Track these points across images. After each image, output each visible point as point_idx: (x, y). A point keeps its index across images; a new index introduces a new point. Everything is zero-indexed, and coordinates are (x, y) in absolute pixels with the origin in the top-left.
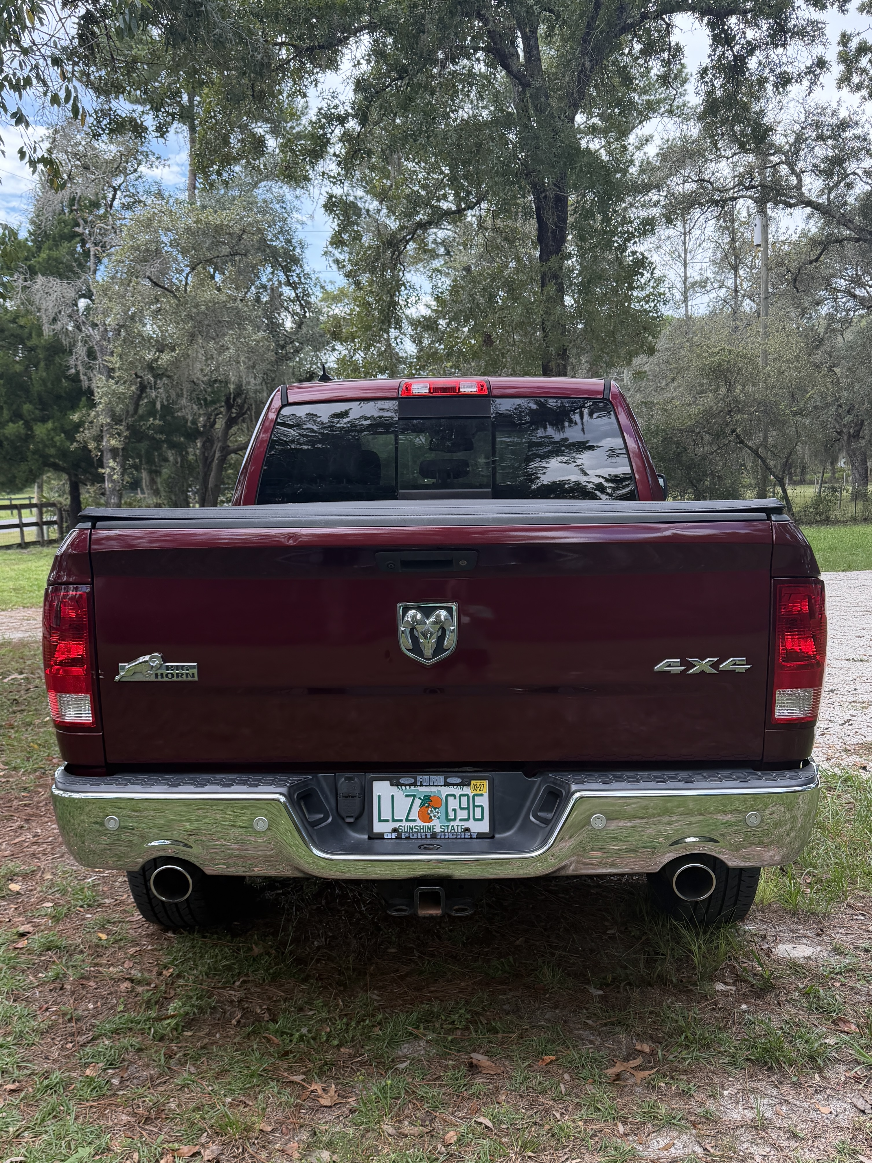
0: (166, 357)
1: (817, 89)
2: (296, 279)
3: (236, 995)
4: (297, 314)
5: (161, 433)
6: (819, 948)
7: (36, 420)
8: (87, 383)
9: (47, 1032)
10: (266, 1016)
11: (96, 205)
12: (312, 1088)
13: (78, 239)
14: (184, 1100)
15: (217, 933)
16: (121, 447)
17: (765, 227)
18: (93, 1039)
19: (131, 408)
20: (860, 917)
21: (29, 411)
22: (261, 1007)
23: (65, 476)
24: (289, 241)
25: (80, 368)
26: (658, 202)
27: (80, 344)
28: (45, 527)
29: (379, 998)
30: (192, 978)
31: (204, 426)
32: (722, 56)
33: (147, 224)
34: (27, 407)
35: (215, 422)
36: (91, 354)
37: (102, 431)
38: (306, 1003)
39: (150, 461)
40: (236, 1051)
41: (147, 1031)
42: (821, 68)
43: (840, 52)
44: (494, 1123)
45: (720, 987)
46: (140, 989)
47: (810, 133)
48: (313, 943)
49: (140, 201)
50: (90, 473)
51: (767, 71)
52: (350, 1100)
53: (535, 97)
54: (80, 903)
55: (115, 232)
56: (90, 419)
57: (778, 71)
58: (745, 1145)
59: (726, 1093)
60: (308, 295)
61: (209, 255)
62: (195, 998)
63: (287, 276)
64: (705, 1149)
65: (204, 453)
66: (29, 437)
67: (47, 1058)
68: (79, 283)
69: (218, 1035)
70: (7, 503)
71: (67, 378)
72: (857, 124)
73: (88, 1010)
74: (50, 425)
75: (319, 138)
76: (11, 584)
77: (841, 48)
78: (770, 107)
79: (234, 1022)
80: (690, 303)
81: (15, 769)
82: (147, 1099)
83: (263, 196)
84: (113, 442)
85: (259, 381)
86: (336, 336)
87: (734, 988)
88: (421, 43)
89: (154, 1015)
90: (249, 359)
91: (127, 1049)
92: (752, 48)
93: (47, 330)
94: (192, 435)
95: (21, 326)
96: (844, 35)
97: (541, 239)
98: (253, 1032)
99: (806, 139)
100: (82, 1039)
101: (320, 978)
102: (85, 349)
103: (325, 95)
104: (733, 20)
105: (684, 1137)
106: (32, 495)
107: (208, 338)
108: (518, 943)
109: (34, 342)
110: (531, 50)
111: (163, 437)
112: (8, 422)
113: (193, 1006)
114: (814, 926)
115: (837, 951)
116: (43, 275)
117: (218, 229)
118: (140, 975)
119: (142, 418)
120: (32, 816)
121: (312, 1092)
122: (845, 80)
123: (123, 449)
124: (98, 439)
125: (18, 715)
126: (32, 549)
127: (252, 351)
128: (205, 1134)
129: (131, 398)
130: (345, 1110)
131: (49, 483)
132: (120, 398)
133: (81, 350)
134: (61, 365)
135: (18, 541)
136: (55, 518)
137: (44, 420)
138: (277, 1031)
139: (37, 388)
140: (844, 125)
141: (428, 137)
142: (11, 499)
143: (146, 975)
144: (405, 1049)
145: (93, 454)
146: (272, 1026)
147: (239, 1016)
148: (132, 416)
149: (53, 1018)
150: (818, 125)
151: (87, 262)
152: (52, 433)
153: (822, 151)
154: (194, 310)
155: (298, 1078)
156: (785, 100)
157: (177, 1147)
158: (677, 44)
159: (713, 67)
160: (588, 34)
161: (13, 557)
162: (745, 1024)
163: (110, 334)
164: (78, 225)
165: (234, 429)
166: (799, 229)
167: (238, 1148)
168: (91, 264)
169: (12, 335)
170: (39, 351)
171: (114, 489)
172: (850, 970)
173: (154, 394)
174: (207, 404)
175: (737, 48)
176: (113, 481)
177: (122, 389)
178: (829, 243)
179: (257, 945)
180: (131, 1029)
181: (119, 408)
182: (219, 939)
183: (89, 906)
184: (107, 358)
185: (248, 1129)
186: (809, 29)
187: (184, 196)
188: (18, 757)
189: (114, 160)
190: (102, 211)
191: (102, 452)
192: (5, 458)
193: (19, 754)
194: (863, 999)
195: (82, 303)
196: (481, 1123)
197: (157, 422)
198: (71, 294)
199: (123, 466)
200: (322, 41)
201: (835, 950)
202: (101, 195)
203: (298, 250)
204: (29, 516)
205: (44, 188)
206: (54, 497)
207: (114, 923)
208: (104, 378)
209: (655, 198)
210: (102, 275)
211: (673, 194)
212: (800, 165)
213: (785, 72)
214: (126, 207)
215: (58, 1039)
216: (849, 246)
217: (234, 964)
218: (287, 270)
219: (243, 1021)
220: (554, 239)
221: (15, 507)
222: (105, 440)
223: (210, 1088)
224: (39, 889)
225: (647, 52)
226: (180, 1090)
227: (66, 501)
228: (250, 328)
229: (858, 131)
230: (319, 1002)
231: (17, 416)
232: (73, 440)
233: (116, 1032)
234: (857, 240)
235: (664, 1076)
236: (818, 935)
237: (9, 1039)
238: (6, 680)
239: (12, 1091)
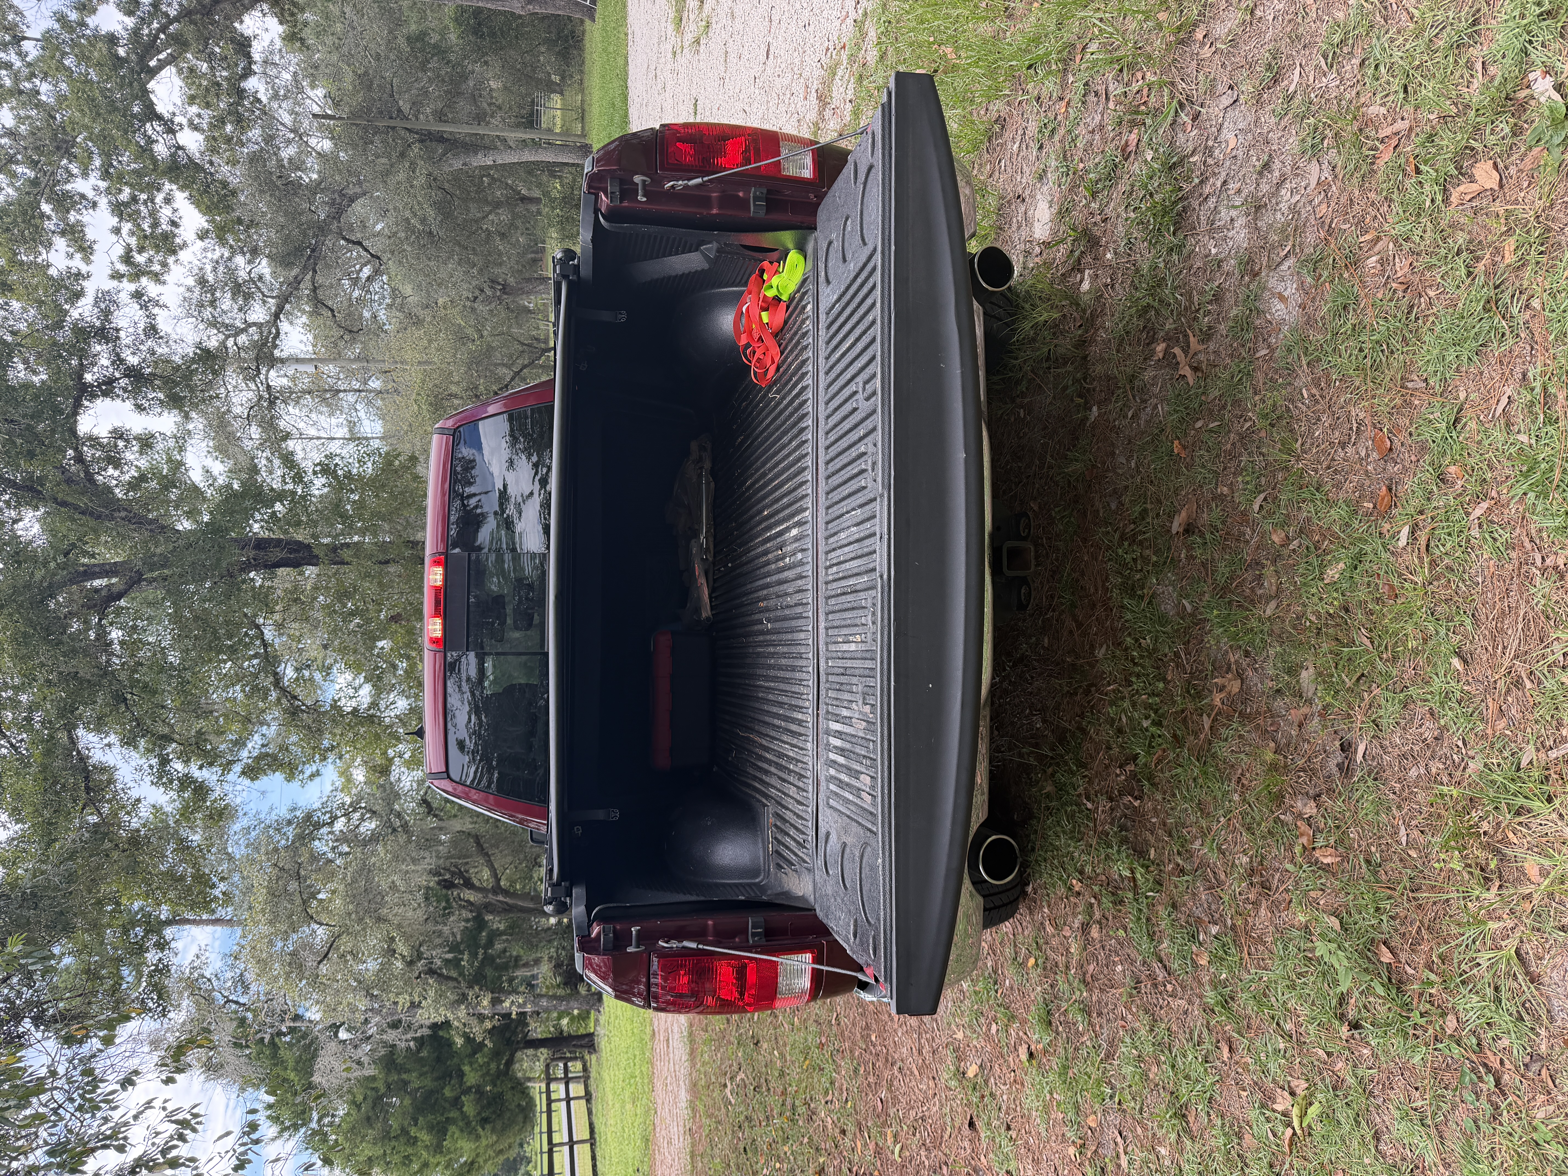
0: (402, 948)
1: (163, 300)
2: (328, 815)
3: (1104, 804)
4: (363, 815)
5: (477, 954)
6: (1039, 197)
7: (461, 1083)
8: (424, 1030)
9: (1153, 1015)
10: (1130, 768)
11: (242, 1021)
12: (1219, 704)
13: (277, 1040)
14: (1238, 847)
15: (1028, 836)
16: (490, 995)
17: (298, 360)
18: (1161, 961)
19: (451, 984)
20: (1003, 164)
21: (452, 1090)
22: (1117, 775)
23: (519, 1054)
24: (289, 823)
25: (409, 1036)
26: (268, 459)
27: (384, 1037)
28: (570, 1075)
29: (1105, 646)
30: (1084, 857)
31: (471, 911)
32: (125, 390)
33: (263, 964)
34: (448, 1092)
35: (468, 901)
36: (395, 1025)
37: (474, 1015)
38: (1112, 726)
39: (505, 967)
40: (1174, 795)
41: (1150, 900)
42: (143, 295)
43: (129, 281)
44: (1260, 492)
45: (1086, 286)
46: (1097, 915)
47: (207, 313)
48: (1038, 729)
49: (241, 975)
50: (516, 1027)
51: (141, 347)
52: (1232, 660)
53: (152, 568)
54: (992, 993)
55: (272, 1000)
56: (461, 1026)
57: (143, 337)
58: (1279, 215)
59: (1214, 251)
60: (343, 804)
61: (298, 901)
62: (1110, 850)
63: (324, 825)
64: (1286, 256)
65: (498, 912)
66: (479, 1090)
67: (1186, 1012)
68: (322, 1038)
69: (1154, 820)
70: (544, 1116)
71: (419, 1050)
72: (201, 269)
73: (1124, 971)
74: (466, 1068)
75: (182, 784)
76: (629, 1106)
77: (125, 280)
78: (180, 351)
79: (1137, 803)
80: (369, 435)
81: (832, 1083)
82: (1238, 890)
83: (243, 848)
84: (485, 1003)
85: (427, 854)
86: (384, 770)
87: (1087, 272)
88: (88, 677)
89: (1130, 895)
90: (404, 860)
91: (1174, 920)
92: (118, 360)
93: (370, 1071)
94: (480, 923)
95: (365, 1099)
96: (113, 277)
97: (296, 564)
98: (1149, 780)
99: (213, 317)
100: (1161, 975)
101: (1082, 716)
102: (389, 1031)
103: (138, 778)
104: (88, 377)
105: (1272, 283)
106: (537, 1088)
107: (382, 904)
108: (1036, 508)
109: (381, 1086)
110: (107, 571)
111: (481, 951)
112: (462, 1112)
113: (1119, 852)
114: (1013, 207)
115: (1041, 177)
116: (312, 1076)
117: (272, 893)
118: (1080, 917)
119: (461, 974)
120: (887, 1060)
121: (1223, 703)
122: (157, 278)
123: (492, 992)
124: (481, 1018)
125: (771, 1085)
126: (592, 1088)
127: (396, 858)
128: (1282, 817)
129: (440, 984)
130: (1244, 663)
131: (525, 1071)
132: (441, 995)
133: (391, 1036)
134: (405, 1057)
135: (583, 1102)
136: (561, 1065)
137: (461, 1075)
138: (1148, 753)
139: (428, 1082)
140: (202, 281)
141: (185, 669)
142: (541, 1112)
143: (1080, 909)
144: (1168, 608)
145: (497, 1024)
146: (1141, 760)
147: (1130, 798)
148: (459, 983)
149: (1134, 1010)
150: (201, 305)
151: (300, 1031)
152: (476, 1066)
153: (226, 302)
154: (353, 916)
155: (1207, 722)
156: (174, 336)
157: (1300, 847)
158: (111, 432)
159: (135, 399)
160: (91, 514)
161: (600, 1107)
162: (1130, 249)
163: (376, 1006)
164: (262, 1039)
165: (476, 883)
166: (302, 330)
167: (1299, 777)
168: (303, 1026)
169: (373, 1108)
170: (390, 1080)
171: (533, 1002)
172: (1065, 156)
173: (439, 962)
174: (449, 906)
175: (117, 375)
176: (525, 1003)
177: (431, 993)
178: (316, 298)
179: (1043, 788)
180: (1148, 919)
181: (451, 996)
182: (1036, 832)
183: (995, 983)
184: (400, 1008)
185: (1273, 767)
186: (103, 306)
187: (239, 931)
188: (819, 1081)
189: (197, 1003)
190: (249, 1015)
191: (495, 1014)
192: (499, 1116)
193: (816, 1080)
194: (1097, 137)
195: (343, 1035)
196: (1261, 506)
197: (466, 957)
198: (333, 1046)
199: (510, 993)
200: (80, 778)
201: (1041, 178)
202: (233, 1016)
203: (298, 813)
204: (558, 1090)
205: (222, 1075)
206: (539, 1066)
207: (1016, 953)
208: (420, 1011)
209: (264, 462)
210: (314, 1014)
211: (261, 444)
212: (239, 324)
213: (144, 330)
214: (246, 988)
215: (1161, 1001)
216: (320, 279)
217: (1066, 811)
218: (318, 826)
219: (1136, 793)
220: (296, 551)
221: (549, 1105)
222: (483, 1011)
223: (1222, 819)
224: (975, 1042)
225: (117, 463)
226: (1224, 854)
227: (544, 1053)
228: (373, 859)
229: (209, 268)
230: (1112, 711)
231: (456, 1102)
232: (482, 1045)
233: (1151, 936)
234: (315, 271)
235: (1195, 319)
236: (1024, 200)
237: (1163, 1058)
238: (733, 1101)
239: (1231, 1050)
